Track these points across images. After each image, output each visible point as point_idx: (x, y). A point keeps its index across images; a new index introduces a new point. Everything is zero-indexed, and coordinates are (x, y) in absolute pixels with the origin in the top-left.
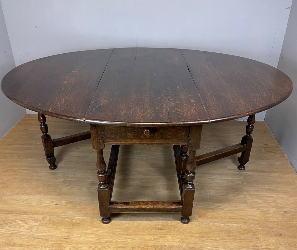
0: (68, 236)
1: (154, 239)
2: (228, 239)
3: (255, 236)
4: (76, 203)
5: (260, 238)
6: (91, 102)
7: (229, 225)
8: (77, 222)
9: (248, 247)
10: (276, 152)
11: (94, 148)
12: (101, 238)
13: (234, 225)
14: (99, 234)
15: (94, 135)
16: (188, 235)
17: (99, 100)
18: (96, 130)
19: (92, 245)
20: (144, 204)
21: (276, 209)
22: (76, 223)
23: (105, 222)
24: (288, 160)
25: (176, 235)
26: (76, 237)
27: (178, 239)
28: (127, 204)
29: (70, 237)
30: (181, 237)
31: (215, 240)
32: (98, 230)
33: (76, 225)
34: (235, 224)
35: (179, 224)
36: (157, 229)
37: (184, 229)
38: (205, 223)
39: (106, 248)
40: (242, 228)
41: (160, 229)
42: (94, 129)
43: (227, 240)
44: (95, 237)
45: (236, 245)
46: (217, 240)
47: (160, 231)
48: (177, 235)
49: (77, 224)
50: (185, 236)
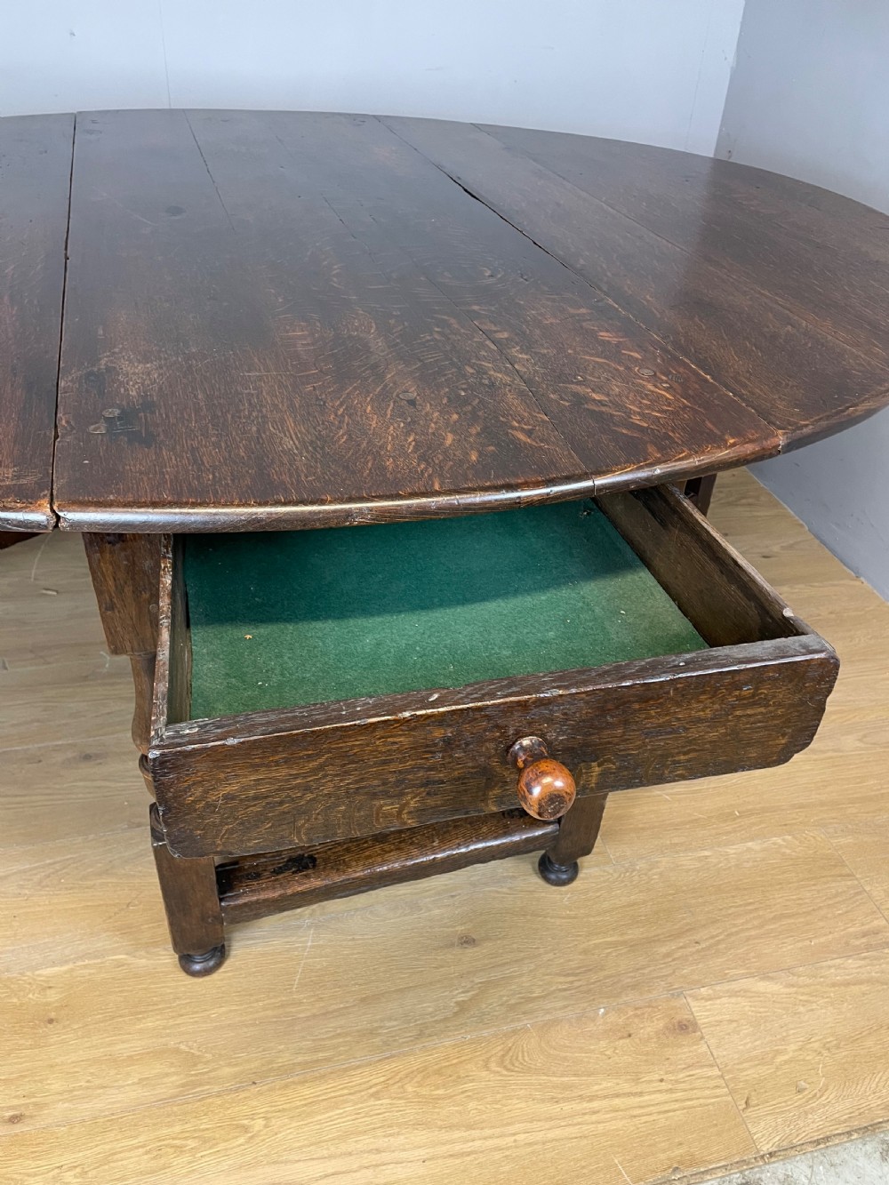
0: (23, 1101)
1: (456, 1009)
2: (756, 923)
3: (849, 883)
4: (21, 887)
5: (867, 888)
6: (62, 384)
7: (731, 850)
8: (53, 997)
9: (847, 943)
10: (750, 501)
11: (116, 651)
12: (201, 1068)
13: (750, 844)
14: (183, 1047)
15: (111, 583)
16: (596, 946)
17: (108, 370)
18: (125, 549)
19: (165, 1131)
20: (386, 847)
21: (860, 740)
22: (48, 1004)
23: (197, 967)
24: (802, 526)
25: (546, 957)
26: (64, 1101)
27: (562, 979)
28: (306, 868)
29: (35, 1104)
30: (573, 964)
31: (712, 941)
32: (171, 1022)
33: (51, 1021)
34: (752, 839)
35: (537, 895)
36: (452, 945)
37: (569, 917)
38: (641, 865)
39: (246, 1129)
40: (784, 854)
41: (467, 941)
42: (108, 546)
43: (754, 928)
44: (167, 1075)
45: (800, 945)
46: (719, 942)
47: (471, 951)
48: (551, 955)
49: (53, 1015)
50: (585, 952)
